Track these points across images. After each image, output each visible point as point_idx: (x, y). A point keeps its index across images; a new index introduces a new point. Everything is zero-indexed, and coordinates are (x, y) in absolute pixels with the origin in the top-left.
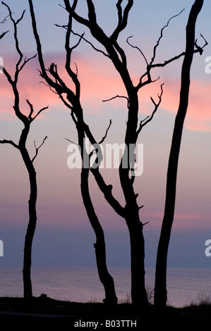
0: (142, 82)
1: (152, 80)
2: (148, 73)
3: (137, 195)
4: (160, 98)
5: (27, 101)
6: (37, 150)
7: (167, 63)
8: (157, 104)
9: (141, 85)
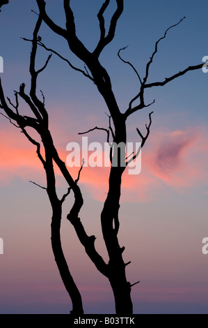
0: (133, 107)
1: (146, 104)
2: (141, 95)
3: (124, 248)
4: (148, 129)
7: (168, 80)
8: (144, 137)
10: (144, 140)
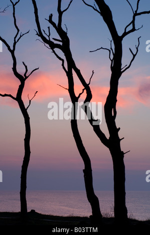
0: (127, 31)
1: (136, 28)
2: (133, 22)
3: (119, 128)
4: (137, 49)
5: (23, 63)
6: (30, 101)
8: (134, 54)
9: (125, 34)
10: (134, 56)
